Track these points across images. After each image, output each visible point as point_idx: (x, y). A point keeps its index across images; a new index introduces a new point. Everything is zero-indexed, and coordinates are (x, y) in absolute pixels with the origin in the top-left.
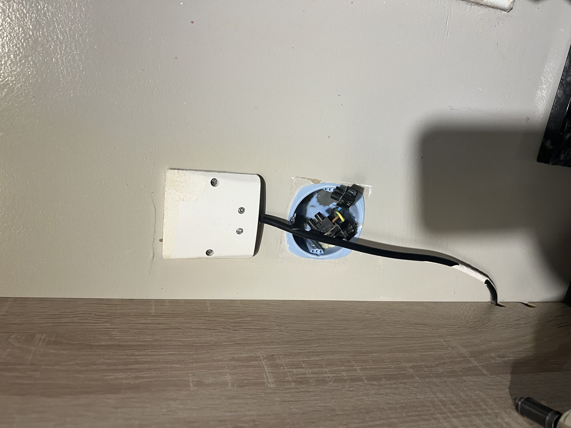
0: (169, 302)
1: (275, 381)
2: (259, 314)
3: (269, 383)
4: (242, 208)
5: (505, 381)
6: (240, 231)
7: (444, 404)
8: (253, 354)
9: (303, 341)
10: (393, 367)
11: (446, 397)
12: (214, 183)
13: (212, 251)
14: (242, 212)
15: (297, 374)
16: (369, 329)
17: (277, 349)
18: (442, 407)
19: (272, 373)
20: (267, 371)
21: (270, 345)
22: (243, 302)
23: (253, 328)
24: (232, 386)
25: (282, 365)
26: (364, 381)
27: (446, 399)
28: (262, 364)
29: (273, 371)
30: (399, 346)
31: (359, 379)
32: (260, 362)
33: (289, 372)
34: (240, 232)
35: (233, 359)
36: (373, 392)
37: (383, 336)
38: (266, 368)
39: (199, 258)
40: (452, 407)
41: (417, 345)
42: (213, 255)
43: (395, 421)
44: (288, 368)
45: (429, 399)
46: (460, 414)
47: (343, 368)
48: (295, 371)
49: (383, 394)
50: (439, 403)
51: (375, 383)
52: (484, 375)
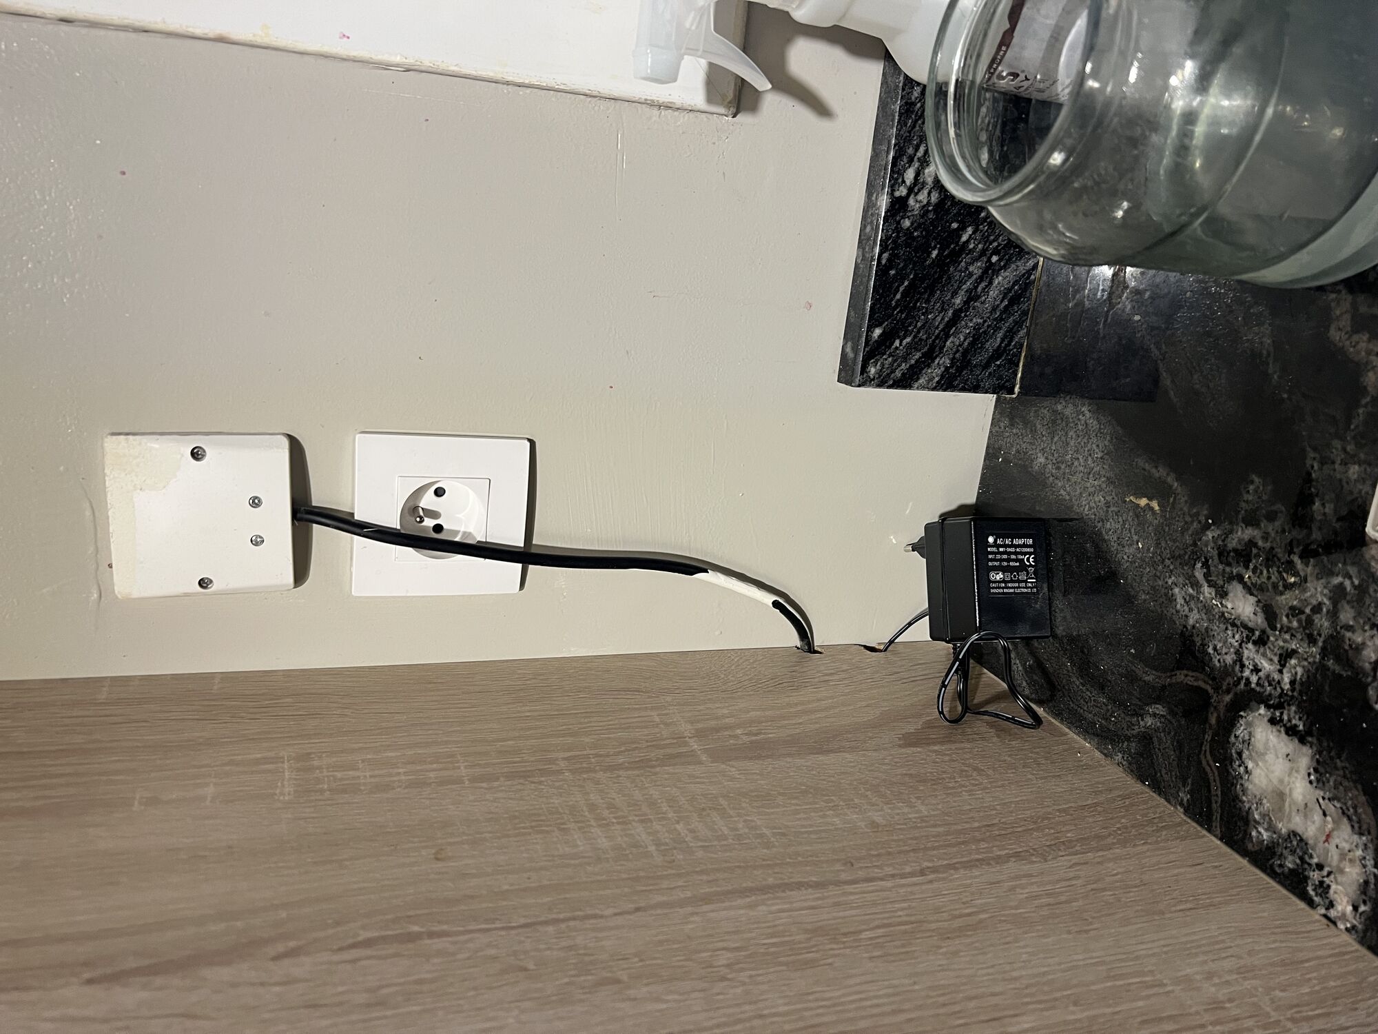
0: (140, 680)
1: (295, 791)
2: (314, 691)
3: (282, 794)
4: (256, 498)
5: (734, 769)
6: (259, 540)
7: (592, 807)
8: (271, 754)
9: (379, 729)
10: (533, 759)
11: (602, 799)
12: (198, 455)
13: (211, 581)
14: (256, 504)
15: (341, 779)
16: (521, 704)
17: (323, 744)
18: (587, 813)
19: (295, 779)
20: (287, 777)
21: (311, 739)
22: (288, 674)
23: (290, 713)
24: (211, 802)
25: (320, 768)
26: (464, 783)
27: (601, 801)
28: (283, 768)
29: (298, 777)
30: (564, 727)
31: (459, 781)
32: (280, 765)
33: (327, 776)
34: (257, 541)
35: (231, 763)
36: (471, 798)
37: (542, 713)
38: (287, 774)
39: (186, 595)
40: (606, 813)
41: (601, 724)
42: (214, 588)
43: (487, 835)
44: (328, 772)
45: (571, 803)
46: (614, 821)
47: (435, 766)
48: (339, 775)
49: (487, 800)
50: (585, 808)
51: (484, 785)
52: (700, 763)
